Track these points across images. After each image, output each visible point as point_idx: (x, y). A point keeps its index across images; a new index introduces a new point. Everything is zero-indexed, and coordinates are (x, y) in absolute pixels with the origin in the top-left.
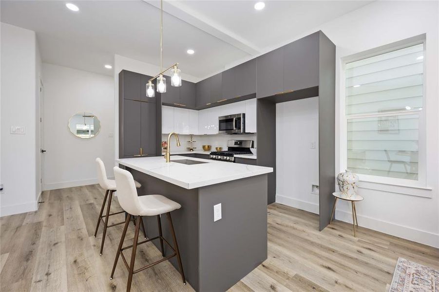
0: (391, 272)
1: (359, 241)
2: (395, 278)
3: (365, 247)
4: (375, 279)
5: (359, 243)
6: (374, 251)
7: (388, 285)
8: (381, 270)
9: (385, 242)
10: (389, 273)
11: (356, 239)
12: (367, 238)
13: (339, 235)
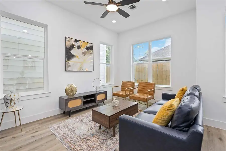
0: (52, 133)
1: (26, 132)
2: (56, 134)
3: (32, 133)
4: (51, 141)
5: (27, 134)
6: (38, 131)
7: (57, 138)
8: (49, 136)
9: (37, 125)
10: (52, 135)
11: (24, 133)
12: (28, 129)
13: (12, 138)
